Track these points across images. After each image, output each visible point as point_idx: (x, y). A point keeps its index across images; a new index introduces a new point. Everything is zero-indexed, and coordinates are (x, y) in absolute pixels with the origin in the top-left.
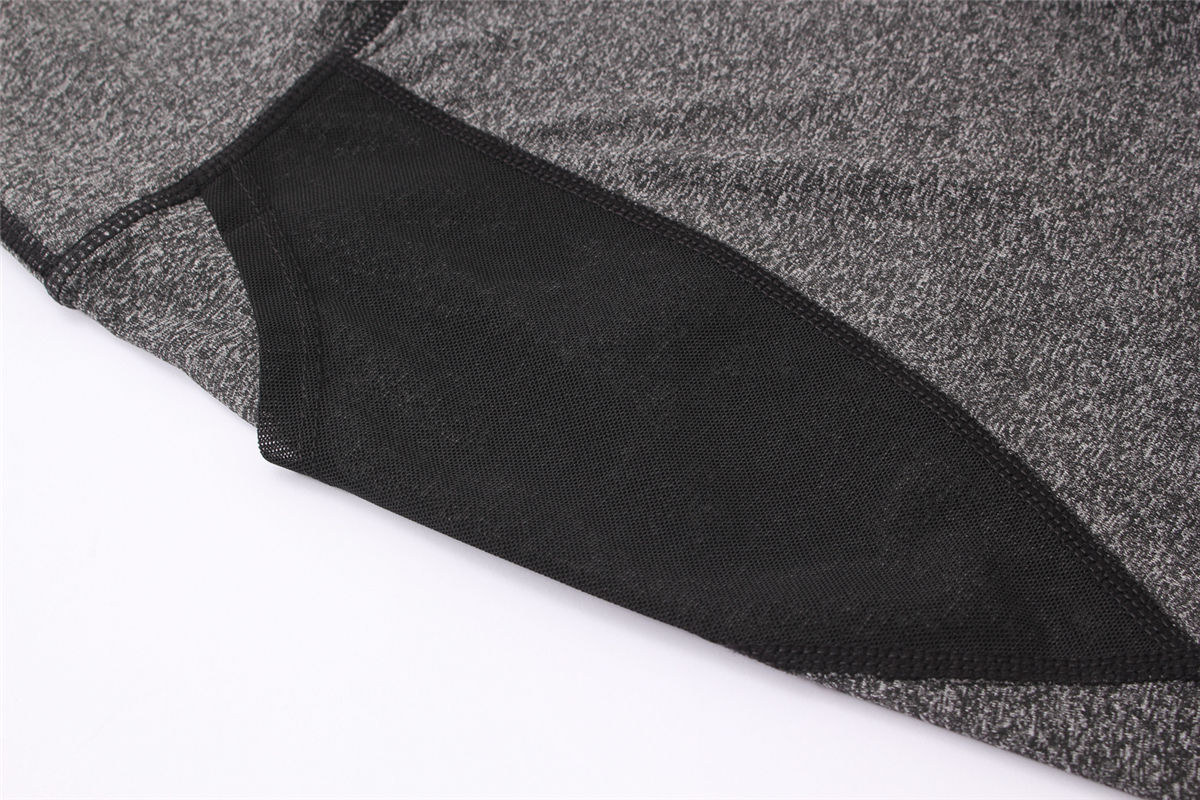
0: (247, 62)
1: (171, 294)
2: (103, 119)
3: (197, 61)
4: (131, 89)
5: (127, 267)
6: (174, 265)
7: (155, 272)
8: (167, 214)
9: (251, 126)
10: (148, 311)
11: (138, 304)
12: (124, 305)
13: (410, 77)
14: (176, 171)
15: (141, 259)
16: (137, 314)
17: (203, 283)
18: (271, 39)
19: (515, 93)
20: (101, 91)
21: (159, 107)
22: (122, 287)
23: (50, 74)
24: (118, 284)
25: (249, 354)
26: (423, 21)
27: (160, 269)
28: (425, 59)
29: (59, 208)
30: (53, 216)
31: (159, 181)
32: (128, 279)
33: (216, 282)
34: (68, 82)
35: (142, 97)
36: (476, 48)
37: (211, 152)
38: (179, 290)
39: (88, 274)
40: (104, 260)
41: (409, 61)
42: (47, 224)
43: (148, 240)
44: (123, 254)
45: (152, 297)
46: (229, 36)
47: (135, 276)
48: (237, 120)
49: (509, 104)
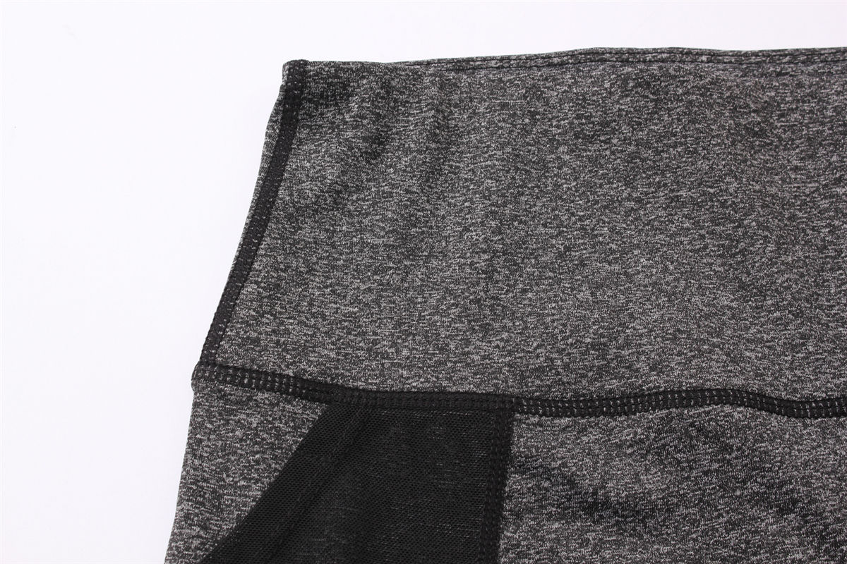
0: (467, 342)
1: (228, 455)
2: (363, 287)
3: (453, 305)
4: (398, 289)
5: (231, 412)
6: (248, 442)
7: (237, 433)
8: (289, 402)
9: (409, 392)
10: (209, 447)
11: (212, 437)
12: (206, 427)
13: (520, 466)
14: (337, 375)
15: (243, 416)
16: (204, 440)
17: (246, 471)
18: (498, 346)
19: (551, 550)
20: (385, 270)
21: (392, 318)
22: (217, 419)
23: (381, 224)
24: (217, 415)
25: (201, 550)
26: (584, 438)
27: (240, 436)
28: (541, 466)
29: (255, 331)
30: (246, 332)
31: (319, 373)
32: (223, 419)
33: (250, 479)
34: (380, 241)
35: (394, 303)
36: (576, 493)
37: (368, 384)
38: (233, 458)
39: (211, 391)
40: (225, 395)
41: (532, 457)
42: (238, 333)
43: (259, 410)
44: (237, 403)
45: (220, 442)
46: (488, 312)
47: (227, 422)
48: (409, 378)
49: (538, 553)
